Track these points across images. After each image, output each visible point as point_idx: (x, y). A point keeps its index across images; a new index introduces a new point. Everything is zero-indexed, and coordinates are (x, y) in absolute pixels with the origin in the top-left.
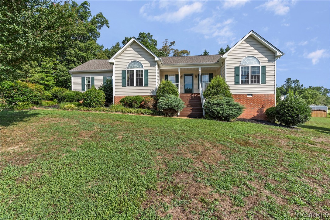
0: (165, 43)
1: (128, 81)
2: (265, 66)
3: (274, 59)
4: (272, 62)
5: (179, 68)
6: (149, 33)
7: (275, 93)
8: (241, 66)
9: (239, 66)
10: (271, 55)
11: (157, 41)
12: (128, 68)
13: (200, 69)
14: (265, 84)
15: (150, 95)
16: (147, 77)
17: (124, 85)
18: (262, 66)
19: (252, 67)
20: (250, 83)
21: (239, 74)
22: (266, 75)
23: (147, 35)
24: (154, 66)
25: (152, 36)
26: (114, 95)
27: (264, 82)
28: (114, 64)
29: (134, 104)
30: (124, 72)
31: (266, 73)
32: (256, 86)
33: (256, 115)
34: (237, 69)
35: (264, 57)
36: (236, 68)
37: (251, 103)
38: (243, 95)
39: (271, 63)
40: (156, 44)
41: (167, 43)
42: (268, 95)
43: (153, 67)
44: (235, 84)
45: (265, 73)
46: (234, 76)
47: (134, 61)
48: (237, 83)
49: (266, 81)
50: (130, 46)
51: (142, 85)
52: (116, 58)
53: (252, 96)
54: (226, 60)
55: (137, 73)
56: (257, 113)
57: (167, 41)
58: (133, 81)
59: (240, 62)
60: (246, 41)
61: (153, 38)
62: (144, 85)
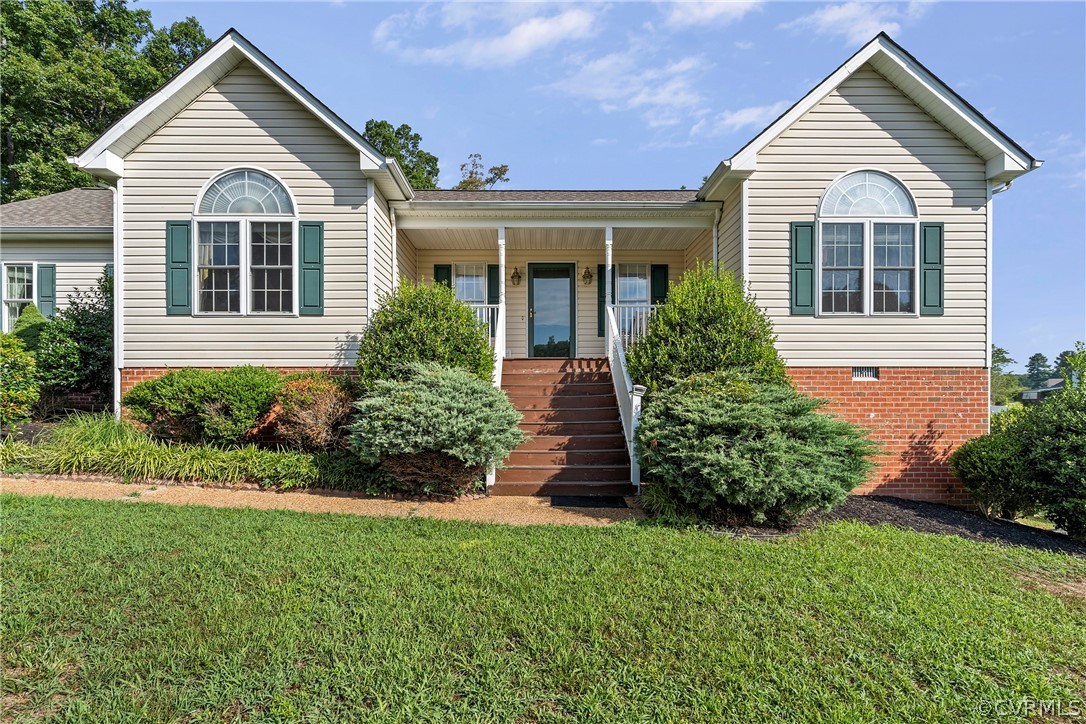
0: (470, 168)
1: (206, 284)
2: (940, 227)
3: (981, 193)
4: (976, 207)
5: (500, 226)
6: (405, 127)
7: (989, 365)
8: (822, 221)
9: (811, 219)
10: (967, 169)
11: (436, 160)
12: (204, 208)
13: (609, 234)
14: (941, 315)
15: (332, 363)
16: (314, 264)
17: (177, 306)
18: (925, 226)
19: (879, 228)
20: (867, 311)
21: (812, 262)
22: (946, 270)
23: (398, 133)
24: (356, 206)
25: (417, 136)
26: (119, 362)
27: (935, 308)
28: (120, 183)
29: (212, 418)
30: (177, 230)
31: (946, 261)
32: (895, 325)
33: (895, 474)
34: (802, 234)
35: (935, 176)
36: (795, 228)
37: (872, 415)
38: (833, 370)
39: (969, 210)
40: (434, 172)
41: (479, 170)
42: (953, 370)
43: (348, 209)
44: (792, 314)
45: (941, 262)
46: (787, 269)
47: (239, 173)
48: (800, 306)
49: (946, 303)
50: (216, 84)
51: (288, 307)
52: (128, 148)
53: (877, 376)
54: (746, 184)
55: (256, 236)
56: (901, 467)
57: (478, 161)
58: (236, 283)
59: (815, 201)
60: (846, 92)
61: (422, 147)
62: (296, 310)
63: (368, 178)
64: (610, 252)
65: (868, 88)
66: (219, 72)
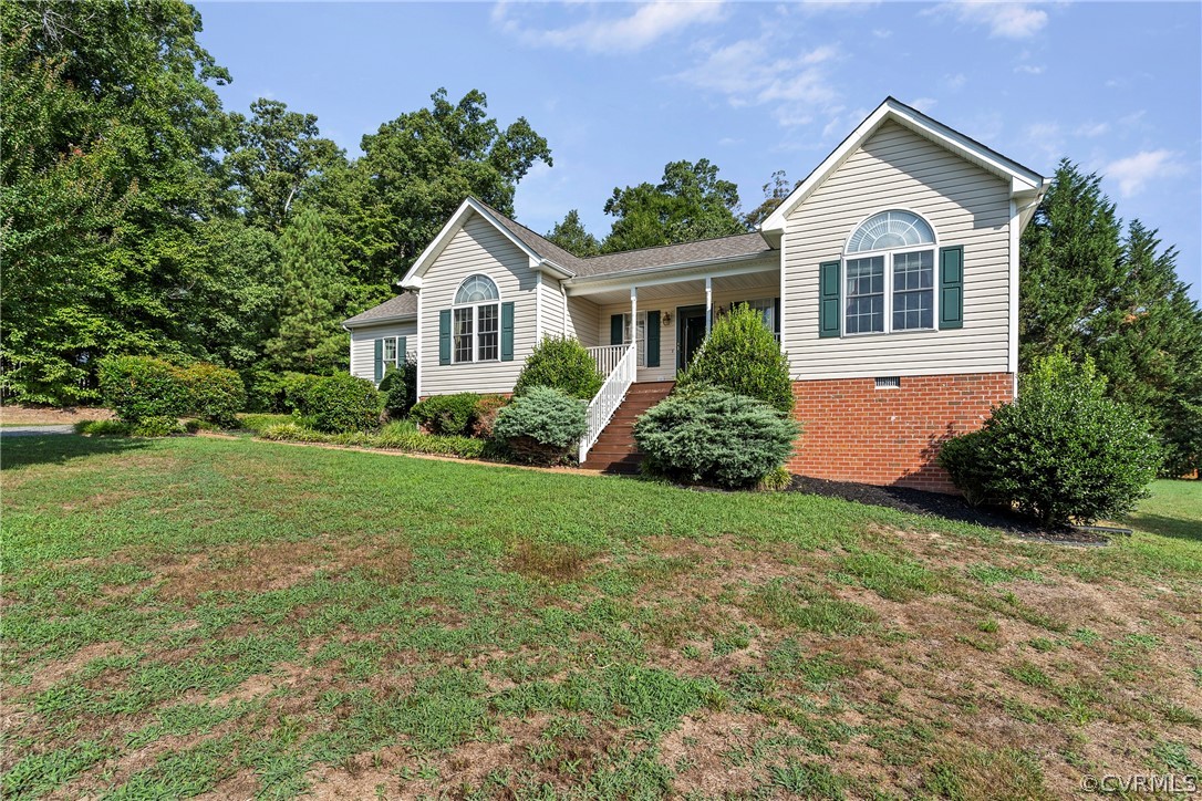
0: (773, 186)
1: (457, 345)
2: (960, 249)
3: (1004, 212)
4: (997, 226)
5: (632, 287)
6: (703, 161)
7: (1014, 367)
8: (846, 258)
9: (837, 258)
10: (988, 194)
11: (735, 186)
12: (457, 301)
14: (961, 328)
16: (509, 328)
17: (444, 361)
18: (943, 251)
19: (898, 258)
20: (886, 330)
21: (838, 293)
22: (965, 287)
23: (697, 168)
24: (530, 289)
25: (715, 168)
26: (419, 394)
27: (953, 320)
28: (420, 292)
30: (445, 315)
31: (965, 279)
32: (915, 340)
33: (915, 468)
34: (829, 271)
35: (955, 205)
36: (824, 267)
37: (893, 418)
38: (856, 381)
39: (991, 230)
42: (974, 377)
43: (527, 292)
44: (821, 337)
45: (961, 280)
46: (817, 301)
47: (473, 278)
48: (828, 329)
49: (965, 317)
50: (463, 227)
51: (496, 357)
52: (423, 272)
53: (899, 385)
54: (783, 238)
55: (481, 315)
56: (921, 462)
57: (782, 178)
58: (471, 344)
59: (841, 243)
60: (870, 148)
61: (719, 177)
62: (499, 359)
63: (536, 271)
64: (709, 297)
65: (889, 140)
66: (464, 219)
